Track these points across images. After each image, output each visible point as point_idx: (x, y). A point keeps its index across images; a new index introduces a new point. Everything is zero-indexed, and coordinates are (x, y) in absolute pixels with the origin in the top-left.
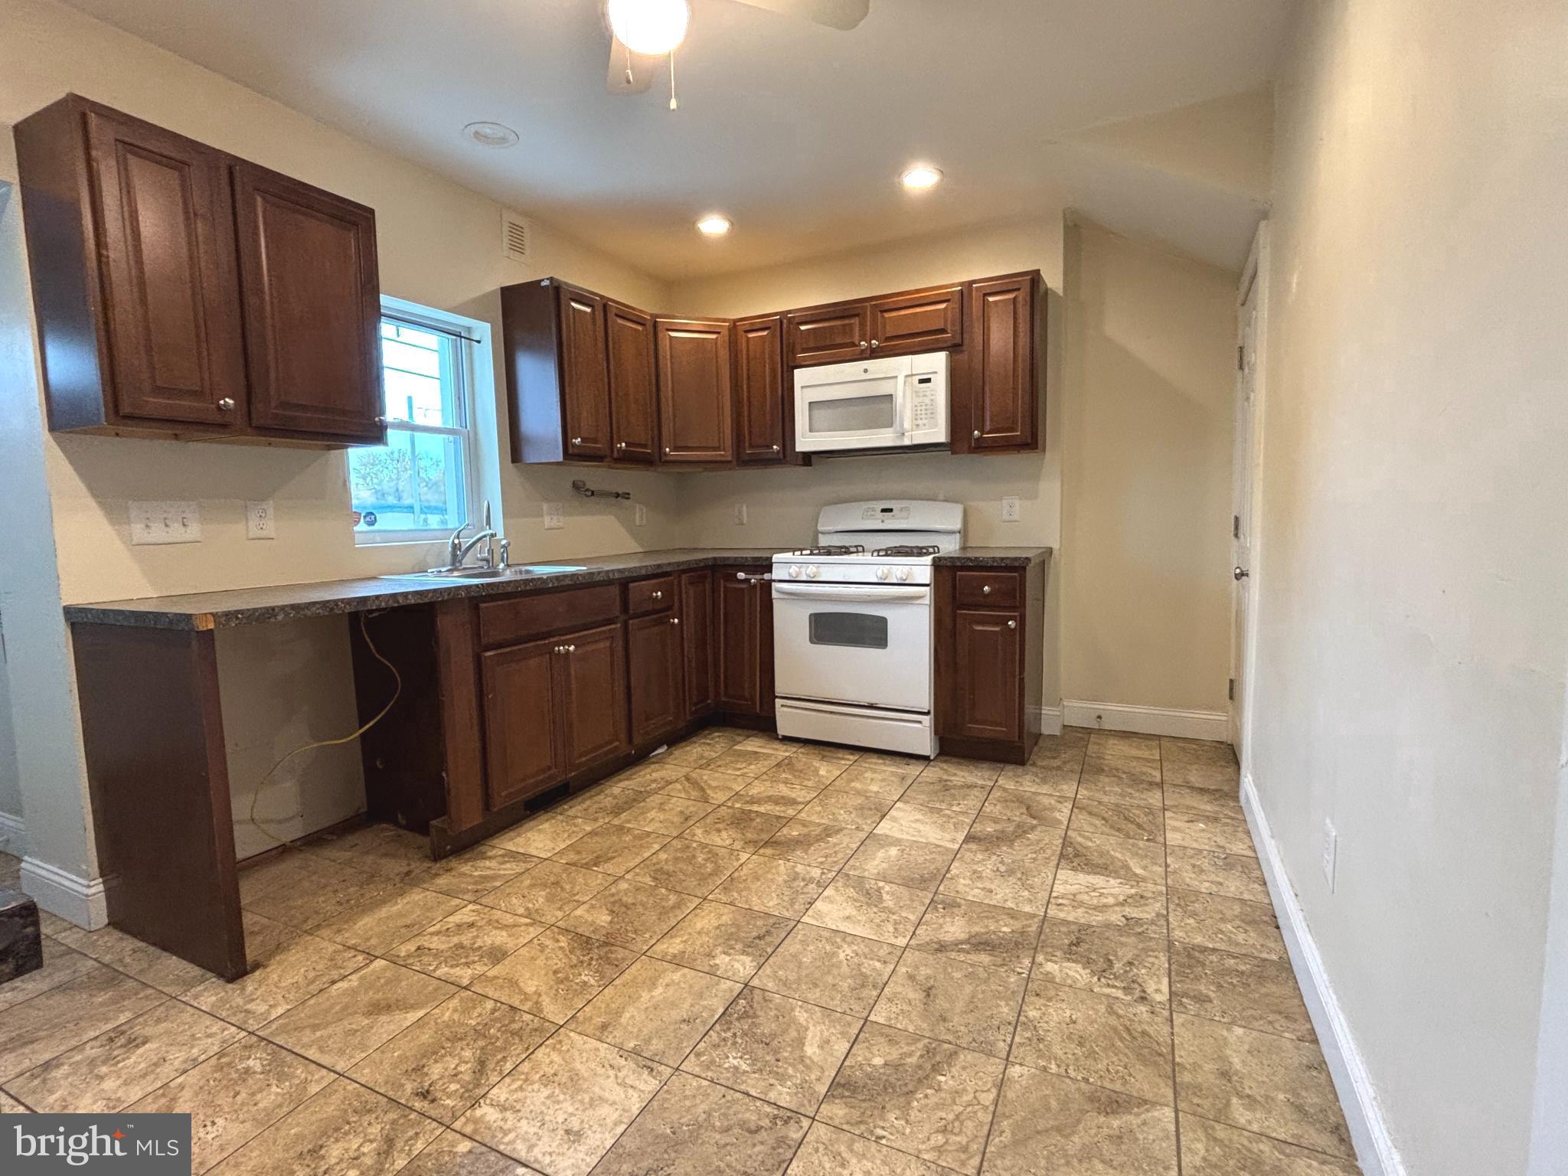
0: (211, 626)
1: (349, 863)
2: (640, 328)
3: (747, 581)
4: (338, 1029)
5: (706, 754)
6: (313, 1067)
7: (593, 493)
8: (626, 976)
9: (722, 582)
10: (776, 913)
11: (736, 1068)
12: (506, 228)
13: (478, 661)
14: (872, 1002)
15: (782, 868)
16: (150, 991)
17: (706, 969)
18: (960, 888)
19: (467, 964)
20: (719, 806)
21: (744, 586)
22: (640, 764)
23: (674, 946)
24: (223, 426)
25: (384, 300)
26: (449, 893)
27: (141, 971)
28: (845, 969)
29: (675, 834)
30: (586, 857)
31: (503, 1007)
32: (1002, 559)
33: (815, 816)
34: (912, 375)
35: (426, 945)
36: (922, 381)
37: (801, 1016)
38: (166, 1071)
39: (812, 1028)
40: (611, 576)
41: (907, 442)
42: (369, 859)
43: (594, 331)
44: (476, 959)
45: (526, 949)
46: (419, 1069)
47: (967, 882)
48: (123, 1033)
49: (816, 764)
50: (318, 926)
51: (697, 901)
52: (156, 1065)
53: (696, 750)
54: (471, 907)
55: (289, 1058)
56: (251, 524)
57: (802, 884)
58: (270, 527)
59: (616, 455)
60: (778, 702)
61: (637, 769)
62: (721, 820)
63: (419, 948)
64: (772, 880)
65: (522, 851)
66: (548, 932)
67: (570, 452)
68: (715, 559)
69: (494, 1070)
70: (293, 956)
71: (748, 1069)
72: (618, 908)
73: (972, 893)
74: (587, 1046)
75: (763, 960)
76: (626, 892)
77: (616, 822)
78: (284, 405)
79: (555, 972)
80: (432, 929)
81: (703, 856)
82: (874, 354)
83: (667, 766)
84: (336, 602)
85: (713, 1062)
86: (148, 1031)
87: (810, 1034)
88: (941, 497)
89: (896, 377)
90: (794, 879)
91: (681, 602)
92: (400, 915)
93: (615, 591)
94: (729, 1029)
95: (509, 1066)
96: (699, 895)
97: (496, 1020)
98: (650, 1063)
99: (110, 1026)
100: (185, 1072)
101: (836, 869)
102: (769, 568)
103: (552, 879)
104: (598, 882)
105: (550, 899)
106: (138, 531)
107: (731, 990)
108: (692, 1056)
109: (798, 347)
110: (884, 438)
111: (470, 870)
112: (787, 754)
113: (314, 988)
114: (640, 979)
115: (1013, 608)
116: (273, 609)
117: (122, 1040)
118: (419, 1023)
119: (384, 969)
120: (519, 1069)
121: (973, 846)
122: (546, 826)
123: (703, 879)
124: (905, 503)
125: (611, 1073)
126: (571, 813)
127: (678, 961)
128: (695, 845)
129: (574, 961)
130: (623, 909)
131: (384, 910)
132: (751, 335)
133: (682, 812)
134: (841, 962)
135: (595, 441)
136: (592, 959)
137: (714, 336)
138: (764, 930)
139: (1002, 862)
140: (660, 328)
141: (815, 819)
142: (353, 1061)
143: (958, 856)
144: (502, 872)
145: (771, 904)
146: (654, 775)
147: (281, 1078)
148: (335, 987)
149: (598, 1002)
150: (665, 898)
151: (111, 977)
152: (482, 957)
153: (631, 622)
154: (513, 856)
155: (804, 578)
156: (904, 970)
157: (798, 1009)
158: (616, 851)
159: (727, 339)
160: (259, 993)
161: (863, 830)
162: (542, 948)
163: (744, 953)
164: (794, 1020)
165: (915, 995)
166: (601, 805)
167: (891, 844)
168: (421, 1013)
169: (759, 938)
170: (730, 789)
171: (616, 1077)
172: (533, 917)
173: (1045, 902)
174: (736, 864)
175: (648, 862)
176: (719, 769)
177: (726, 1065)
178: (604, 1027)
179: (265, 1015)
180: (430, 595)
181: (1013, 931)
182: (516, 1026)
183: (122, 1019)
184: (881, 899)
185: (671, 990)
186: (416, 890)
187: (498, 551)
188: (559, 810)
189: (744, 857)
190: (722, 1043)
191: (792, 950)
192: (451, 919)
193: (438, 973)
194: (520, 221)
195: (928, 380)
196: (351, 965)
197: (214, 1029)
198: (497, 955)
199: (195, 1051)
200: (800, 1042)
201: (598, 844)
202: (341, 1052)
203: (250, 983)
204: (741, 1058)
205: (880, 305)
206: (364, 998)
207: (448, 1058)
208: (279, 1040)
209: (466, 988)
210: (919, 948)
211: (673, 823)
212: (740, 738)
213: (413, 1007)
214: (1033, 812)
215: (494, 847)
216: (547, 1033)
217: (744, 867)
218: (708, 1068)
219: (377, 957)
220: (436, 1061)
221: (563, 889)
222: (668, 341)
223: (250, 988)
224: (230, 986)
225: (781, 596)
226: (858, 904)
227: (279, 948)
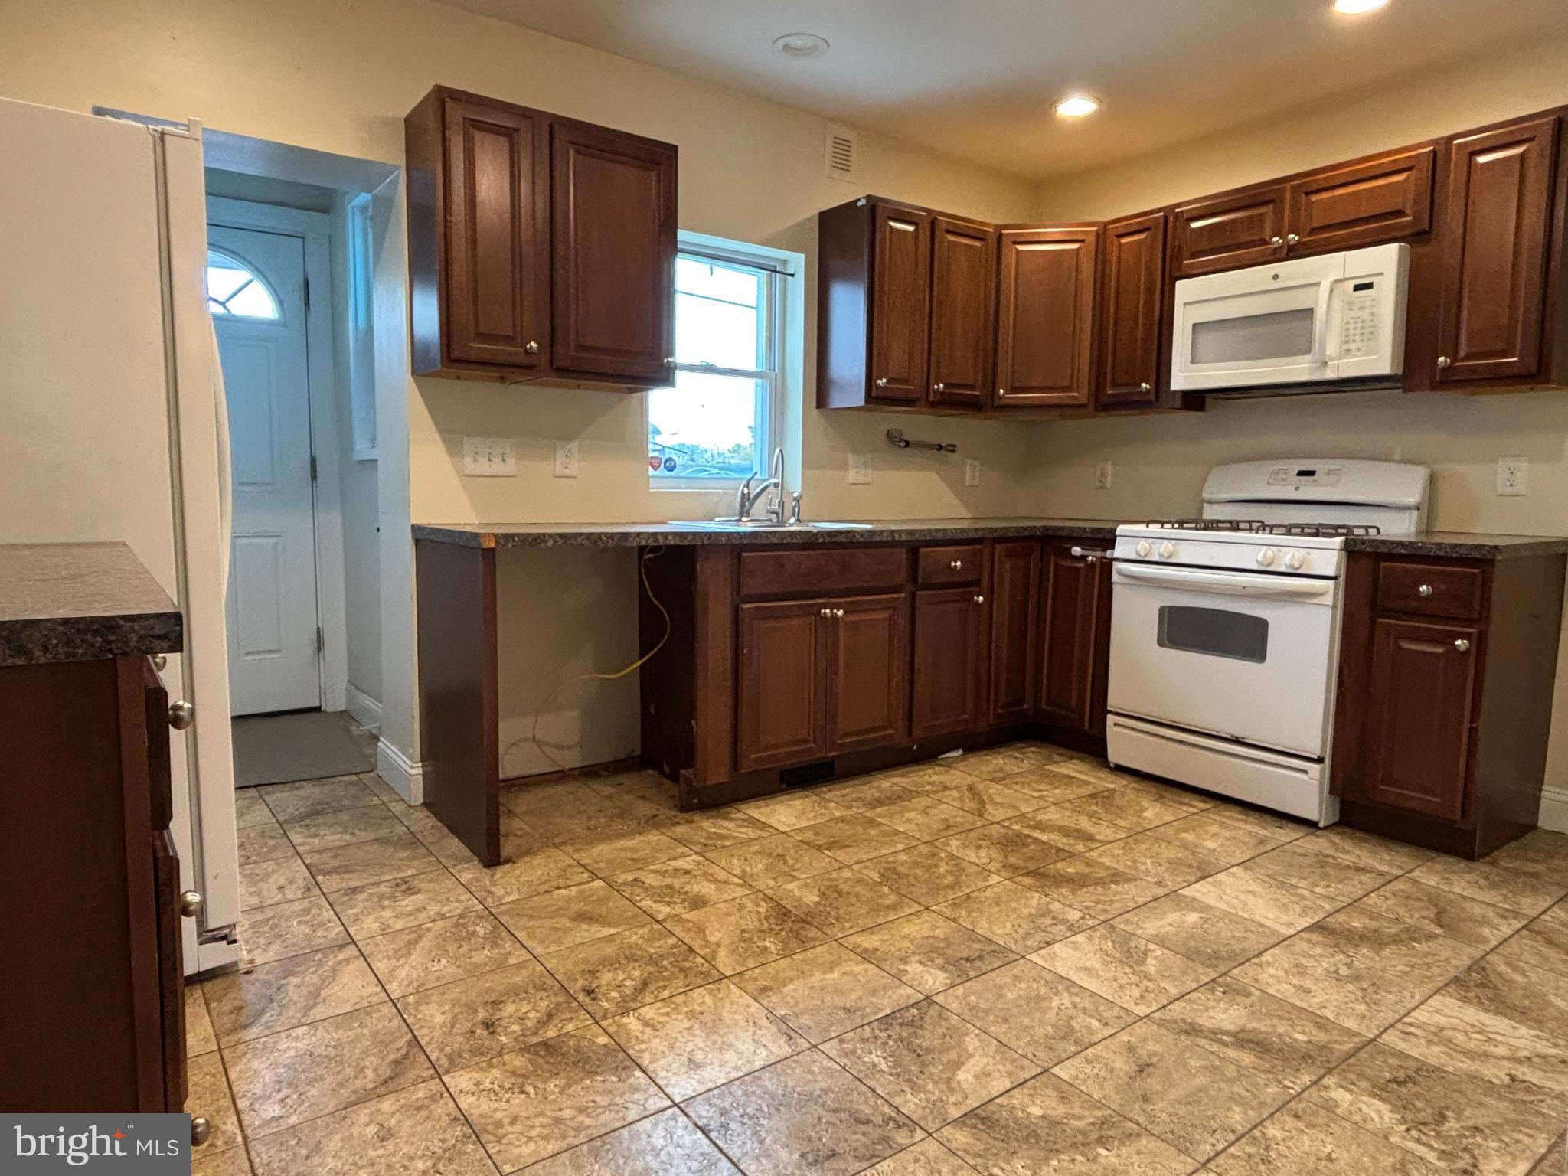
0: (493, 545)
1: (609, 797)
2: (977, 244)
3: (1084, 558)
4: (548, 923)
5: (1007, 768)
6: (518, 944)
7: (907, 444)
8: (809, 954)
9: (1053, 557)
10: (1002, 943)
11: (874, 1065)
12: (830, 142)
13: (737, 611)
14: (1064, 1056)
15: (1034, 902)
16: (433, 859)
17: (893, 972)
18: (1264, 977)
19: (669, 904)
20: (993, 823)
21: (1081, 565)
22: (924, 764)
23: (869, 942)
24: (530, 367)
25: (682, 235)
26: (680, 841)
27: (432, 843)
28: (1051, 1016)
29: (927, 838)
30: (822, 840)
31: (684, 947)
32: (1454, 546)
33: (1108, 859)
34: (1346, 279)
35: (642, 878)
36: (1357, 288)
37: (971, 1043)
38: (422, 916)
39: (977, 1057)
40: (897, 537)
41: (1330, 375)
42: (628, 798)
43: (916, 253)
44: (678, 901)
45: (726, 904)
46: (593, 973)
47: (1281, 973)
48: (406, 882)
49: (1145, 803)
50: (564, 843)
51: (917, 908)
52: (418, 910)
53: (998, 761)
54: (695, 857)
55: (504, 934)
56: (558, 463)
57: (1050, 922)
58: (575, 466)
59: (931, 398)
60: (1111, 719)
61: (917, 768)
62: (985, 837)
63: (635, 880)
64: (1014, 910)
65: (763, 819)
66: (753, 896)
67: (873, 394)
68: (1046, 528)
69: (652, 993)
70: (537, 860)
71: (886, 1070)
72: (832, 893)
73: (1278, 987)
74: (741, 1000)
75: (959, 980)
76: (847, 880)
77: (869, 814)
78: (581, 347)
79: (743, 931)
80: (652, 867)
81: (946, 867)
82: (1293, 253)
83: (954, 772)
84: (600, 535)
85: (853, 1052)
86: (422, 885)
87: (972, 1061)
88: (1397, 457)
89: (1318, 284)
90: (1043, 916)
91: (992, 577)
92: (634, 850)
93: (903, 554)
94: (887, 1030)
95: (666, 994)
96: (923, 903)
97: (674, 955)
98: (792, 1033)
99: (401, 875)
100: (434, 920)
101: (1103, 917)
102: (1110, 543)
103: (780, 851)
104: (824, 864)
105: (768, 868)
106: (468, 465)
107: (909, 997)
108: (835, 1041)
109: (1186, 254)
110: (1297, 369)
111: (709, 825)
112: (1112, 786)
113: (542, 888)
114: (820, 960)
115: (1470, 622)
116: (544, 535)
117: (404, 887)
118: (610, 938)
119: (603, 888)
120: (674, 999)
121: (1315, 937)
122: (797, 802)
123: (935, 889)
124: (1333, 464)
125: (751, 1028)
126: (827, 796)
127: (866, 956)
128: (943, 855)
129: (766, 925)
130: (836, 895)
131: (622, 842)
132: (1124, 241)
133: (946, 820)
134: (1051, 1008)
135: (906, 381)
136: (782, 930)
137: (1075, 246)
138: (977, 954)
139: (1349, 965)
140: (1005, 240)
141: (1107, 861)
142: (548, 950)
143: (1286, 943)
144: (737, 834)
145: (1000, 932)
146: (935, 778)
147: (495, 945)
148: (557, 892)
149: (771, 969)
150: (883, 896)
151: (413, 841)
152: (684, 900)
153: (919, 593)
154: (754, 823)
155: (1156, 558)
156: (1125, 1038)
157: (973, 1036)
158: (854, 841)
159: (1093, 248)
160: (503, 881)
161: (1165, 886)
162: (741, 907)
163: (942, 968)
164: (960, 1043)
165: (1121, 1064)
166: (862, 795)
167: (1195, 910)
168: (613, 931)
169: (967, 960)
170: (1016, 808)
171: (755, 1033)
172: (745, 880)
173: (1386, 1024)
174: (981, 884)
175: (883, 859)
176: (1017, 787)
177: (866, 1059)
178: (764, 990)
179: (500, 898)
180: (690, 538)
181: (1310, 1042)
182: (686, 965)
183: (410, 872)
184: (1143, 962)
185: (846, 978)
186: (655, 832)
187: (789, 505)
188: (817, 791)
189: (995, 879)
190: (873, 1040)
191: (998, 981)
192: (673, 863)
193: (642, 904)
194: (845, 133)
195: (1369, 286)
196: (577, 879)
197: (463, 898)
198: (698, 902)
199: (446, 909)
200: (958, 1065)
201: (839, 830)
202: (542, 941)
203: (500, 872)
204: (884, 1058)
205: (1306, 185)
206: (576, 907)
207: (620, 972)
208: (503, 919)
209: (658, 922)
210: (1161, 1023)
211: (930, 828)
212: (1056, 758)
213: (610, 925)
214: (1445, 919)
215: (739, 811)
216: (712, 978)
217: (989, 889)
218: (847, 1055)
219: (599, 878)
220: (609, 971)
221: (785, 862)
222: (1014, 256)
223: (498, 876)
224: (486, 870)
225: (1127, 580)
226: (1110, 959)
227: (529, 852)
